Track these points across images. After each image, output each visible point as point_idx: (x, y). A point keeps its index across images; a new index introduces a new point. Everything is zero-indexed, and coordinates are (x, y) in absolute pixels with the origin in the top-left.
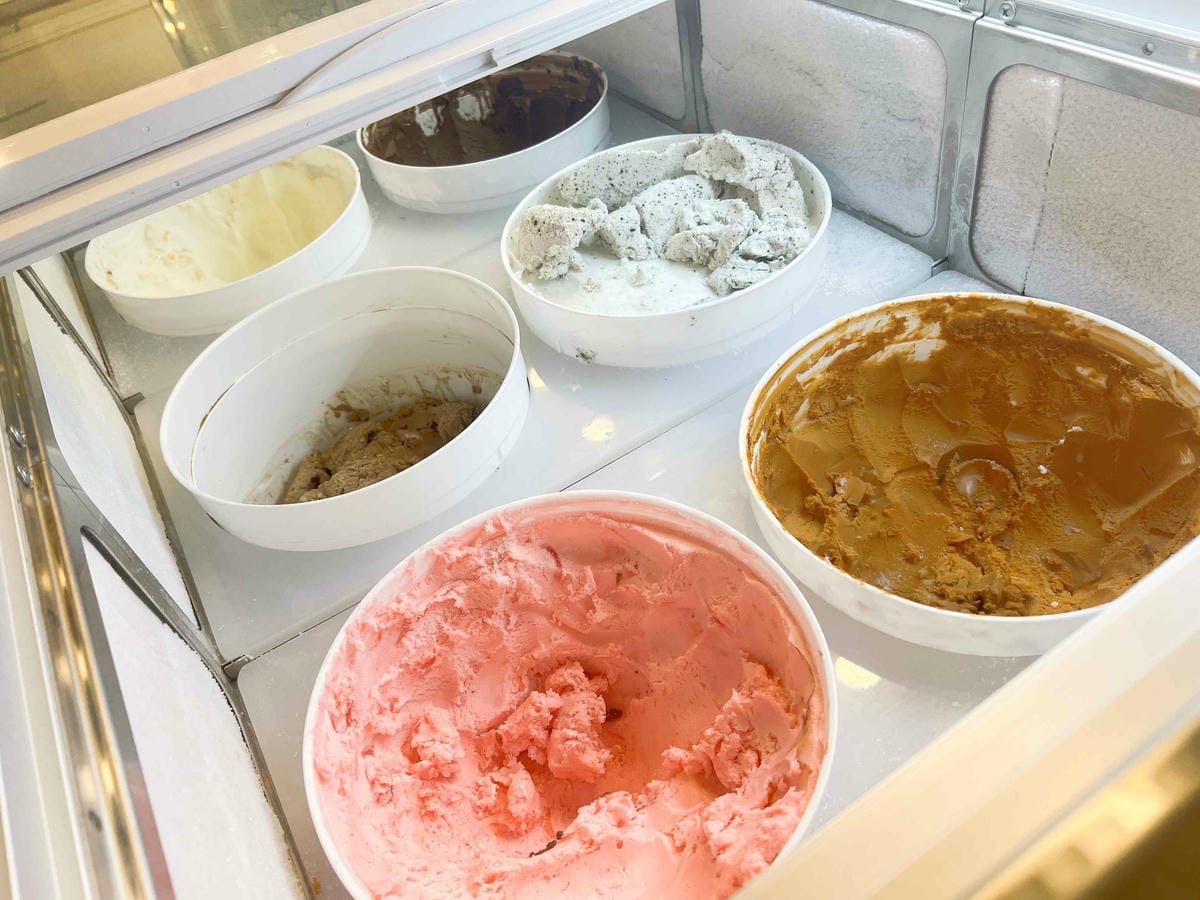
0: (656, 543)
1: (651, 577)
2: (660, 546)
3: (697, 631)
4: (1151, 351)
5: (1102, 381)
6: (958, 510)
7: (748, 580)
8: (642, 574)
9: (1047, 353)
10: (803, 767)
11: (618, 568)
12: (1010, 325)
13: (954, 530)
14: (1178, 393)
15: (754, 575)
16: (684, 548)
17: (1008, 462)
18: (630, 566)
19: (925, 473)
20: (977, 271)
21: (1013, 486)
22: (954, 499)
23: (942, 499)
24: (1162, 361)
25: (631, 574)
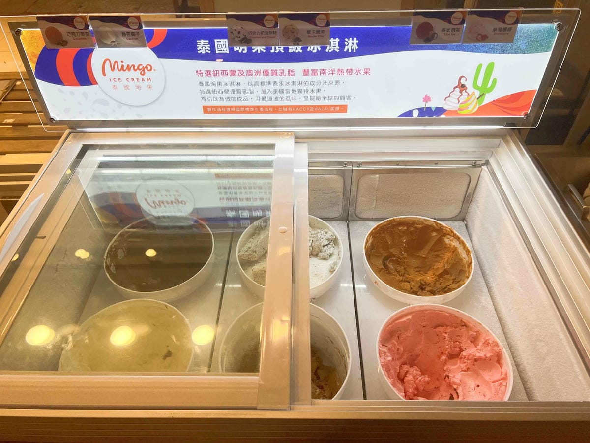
0: (403, 321)
1: (406, 330)
2: (405, 321)
3: (420, 333)
4: (417, 218)
5: (405, 228)
6: (394, 273)
7: (427, 312)
8: (403, 331)
9: (393, 229)
10: (476, 332)
11: (397, 335)
12: (385, 227)
13: (397, 278)
14: (426, 223)
15: (427, 310)
16: (410, 317)
17: (394, 256)
18: (399, 332)
19: (383, 270)
20: (358, 219)
21: (400, 260)
22: (392, 271)
23: (390, 273)
24: (420, 219)
25: (401, 334)
